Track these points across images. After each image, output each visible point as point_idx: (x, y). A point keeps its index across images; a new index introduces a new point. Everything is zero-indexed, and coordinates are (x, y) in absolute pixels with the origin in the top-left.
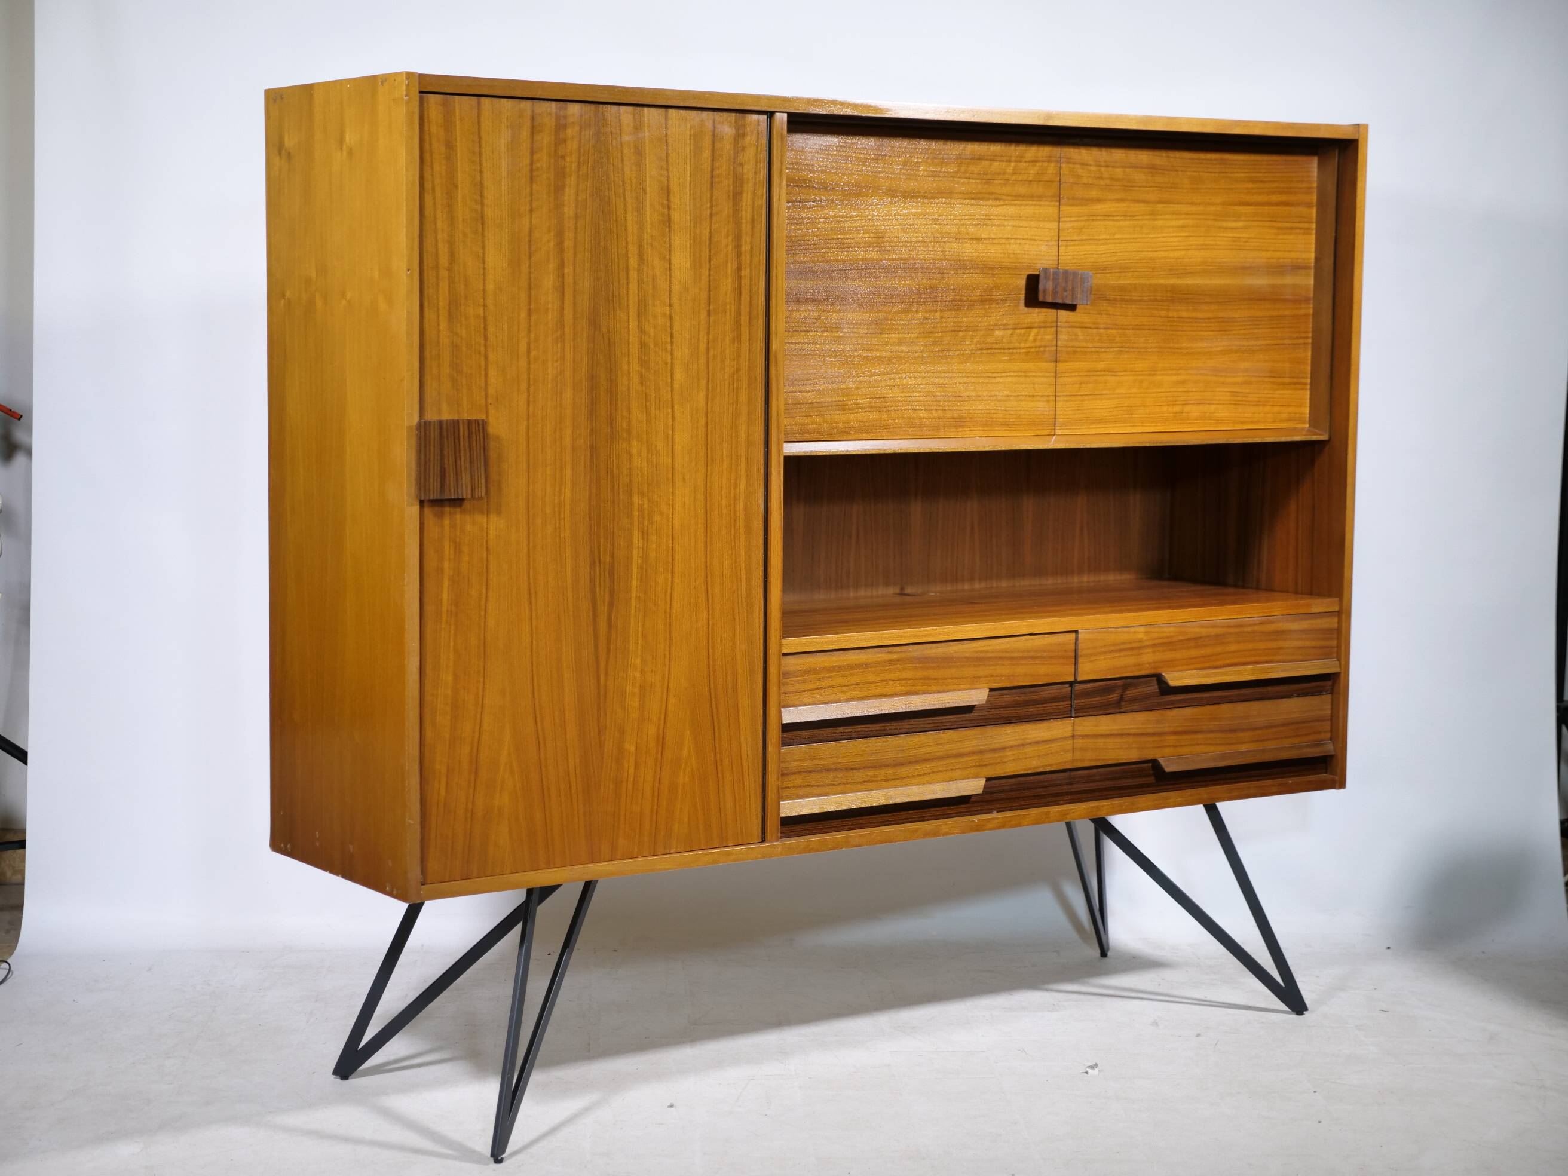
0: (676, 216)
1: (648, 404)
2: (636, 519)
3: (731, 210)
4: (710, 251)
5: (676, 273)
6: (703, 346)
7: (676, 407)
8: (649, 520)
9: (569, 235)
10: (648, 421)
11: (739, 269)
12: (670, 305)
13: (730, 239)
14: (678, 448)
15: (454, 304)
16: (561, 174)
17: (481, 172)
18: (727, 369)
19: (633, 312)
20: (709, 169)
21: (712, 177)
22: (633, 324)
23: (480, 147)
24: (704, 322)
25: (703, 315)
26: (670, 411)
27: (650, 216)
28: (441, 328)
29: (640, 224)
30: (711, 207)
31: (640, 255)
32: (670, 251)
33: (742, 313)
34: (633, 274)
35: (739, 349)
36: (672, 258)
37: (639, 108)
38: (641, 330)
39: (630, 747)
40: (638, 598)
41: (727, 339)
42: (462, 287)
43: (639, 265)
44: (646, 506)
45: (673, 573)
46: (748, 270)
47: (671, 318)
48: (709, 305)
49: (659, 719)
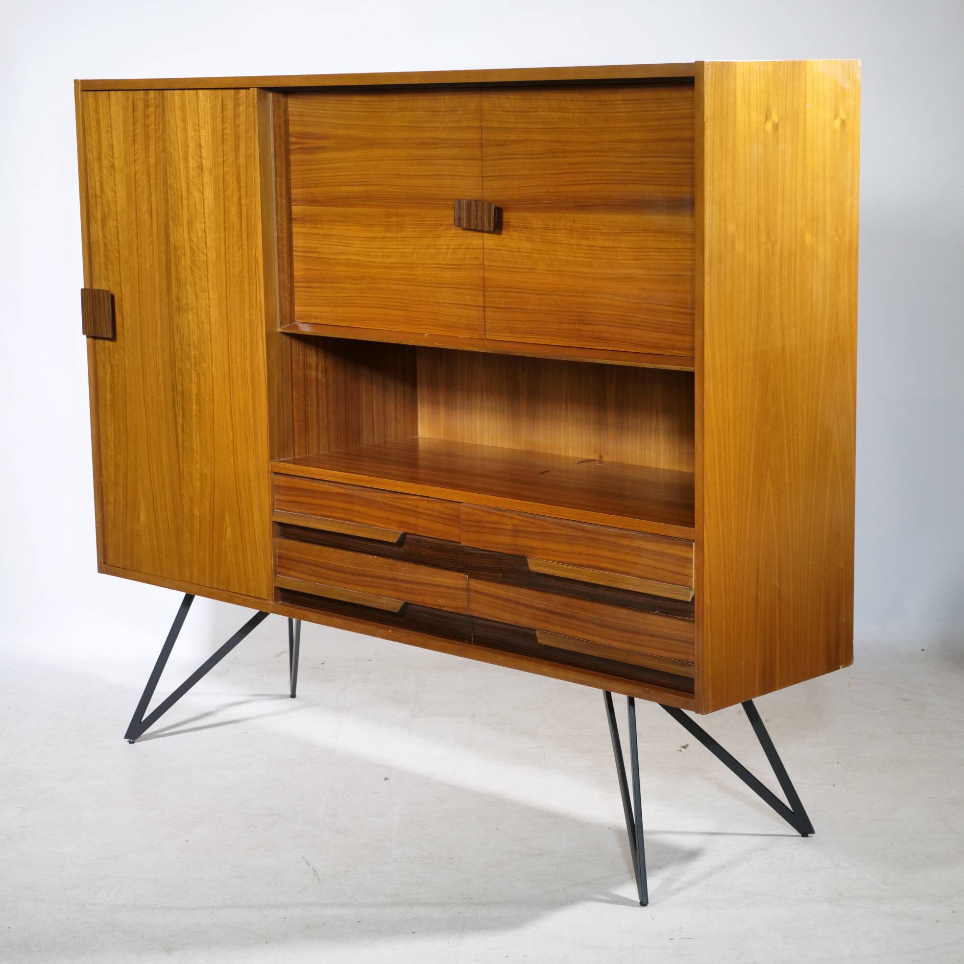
0: (204, 162)
1: (196, 288)
2: (193, 363)
3: (234, 158)
4: (224, 186)
5: (206, 202)
6: (223, 251)
7: (210, 291)
8: (200, 366)
9: (153, 175)
10: (196, 299)
11: (240, 199)
12: (204, 223)
13: (234, 178)
14: (213, 320)
15: (104, 219)
16: (147, 137)
17: (112, 137)
18: (236, 268)
19: (186, 227)
20: (221, 130)
21: (223, 135)
22: (186, 235)
23: (111, 122)
24: (222, 235)
25: (222, 230)
26: (207, 294)
27: (192, 164)
28: (99, 233)
29: (187, 169)
30: (223, 155)
31: (188, 190)
32: (203, 186)
33: (243, 229)
34: (185, 202)
35: (242, 254)
36: (204, 191)
37: (183, 91)
38: (191, 240)
39: (197, 513)
40: (196, 415)
41: (236, 248)
42: (107, 208)
43: (188, 196)
44: (198, 356)
45: (213, 403)
46: (245, 200)
47: (205, 232)
48: (225, 224)
49: (211, 498)
